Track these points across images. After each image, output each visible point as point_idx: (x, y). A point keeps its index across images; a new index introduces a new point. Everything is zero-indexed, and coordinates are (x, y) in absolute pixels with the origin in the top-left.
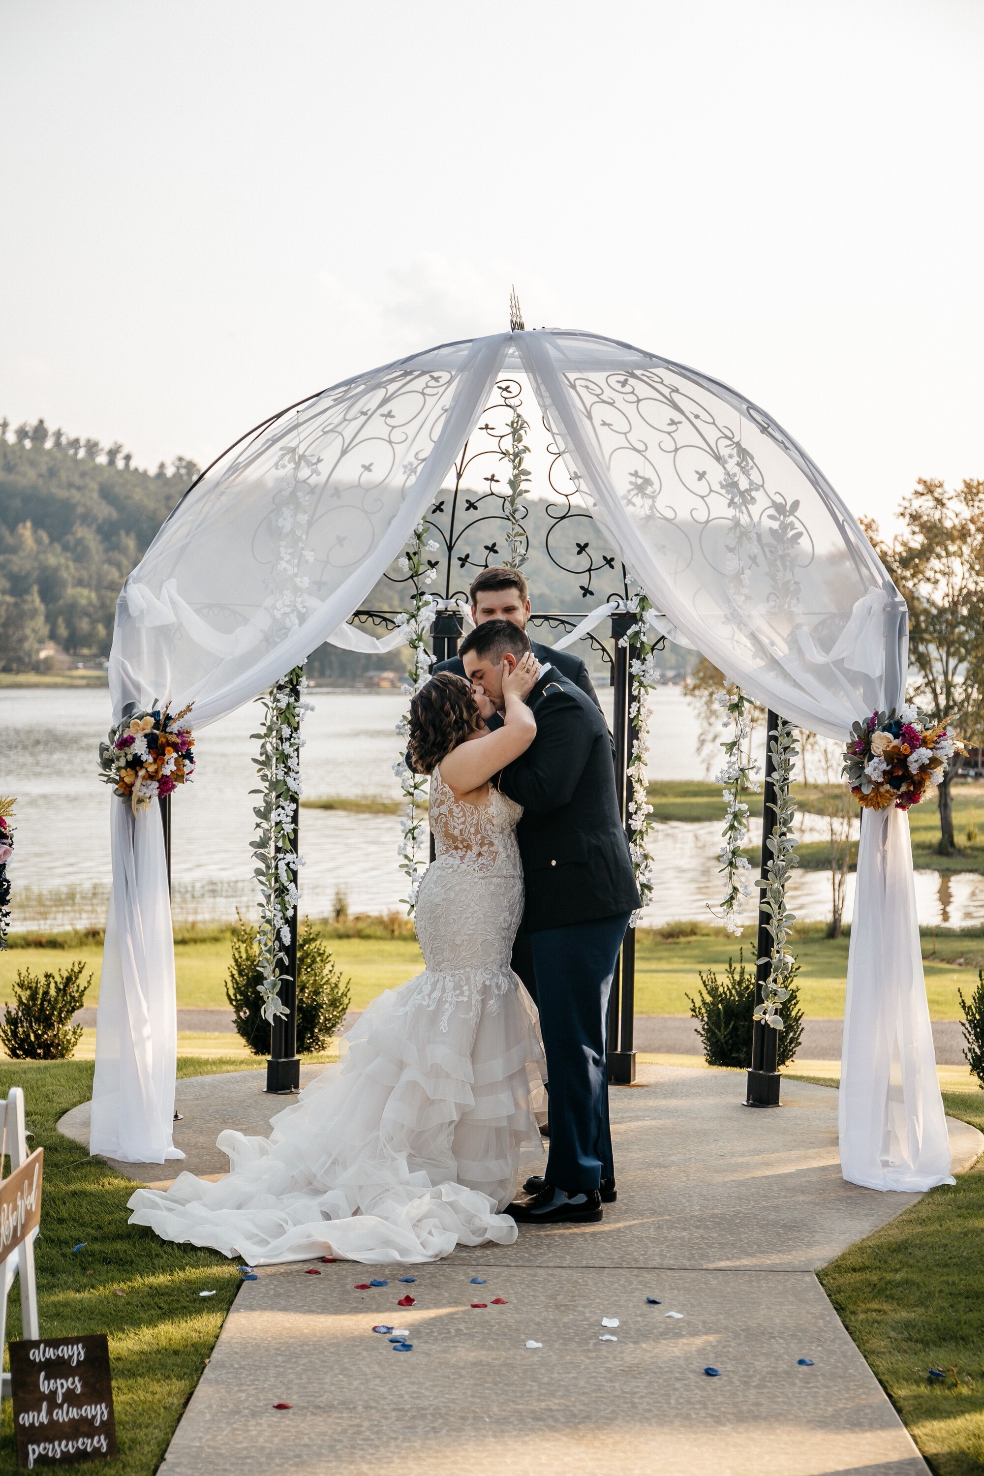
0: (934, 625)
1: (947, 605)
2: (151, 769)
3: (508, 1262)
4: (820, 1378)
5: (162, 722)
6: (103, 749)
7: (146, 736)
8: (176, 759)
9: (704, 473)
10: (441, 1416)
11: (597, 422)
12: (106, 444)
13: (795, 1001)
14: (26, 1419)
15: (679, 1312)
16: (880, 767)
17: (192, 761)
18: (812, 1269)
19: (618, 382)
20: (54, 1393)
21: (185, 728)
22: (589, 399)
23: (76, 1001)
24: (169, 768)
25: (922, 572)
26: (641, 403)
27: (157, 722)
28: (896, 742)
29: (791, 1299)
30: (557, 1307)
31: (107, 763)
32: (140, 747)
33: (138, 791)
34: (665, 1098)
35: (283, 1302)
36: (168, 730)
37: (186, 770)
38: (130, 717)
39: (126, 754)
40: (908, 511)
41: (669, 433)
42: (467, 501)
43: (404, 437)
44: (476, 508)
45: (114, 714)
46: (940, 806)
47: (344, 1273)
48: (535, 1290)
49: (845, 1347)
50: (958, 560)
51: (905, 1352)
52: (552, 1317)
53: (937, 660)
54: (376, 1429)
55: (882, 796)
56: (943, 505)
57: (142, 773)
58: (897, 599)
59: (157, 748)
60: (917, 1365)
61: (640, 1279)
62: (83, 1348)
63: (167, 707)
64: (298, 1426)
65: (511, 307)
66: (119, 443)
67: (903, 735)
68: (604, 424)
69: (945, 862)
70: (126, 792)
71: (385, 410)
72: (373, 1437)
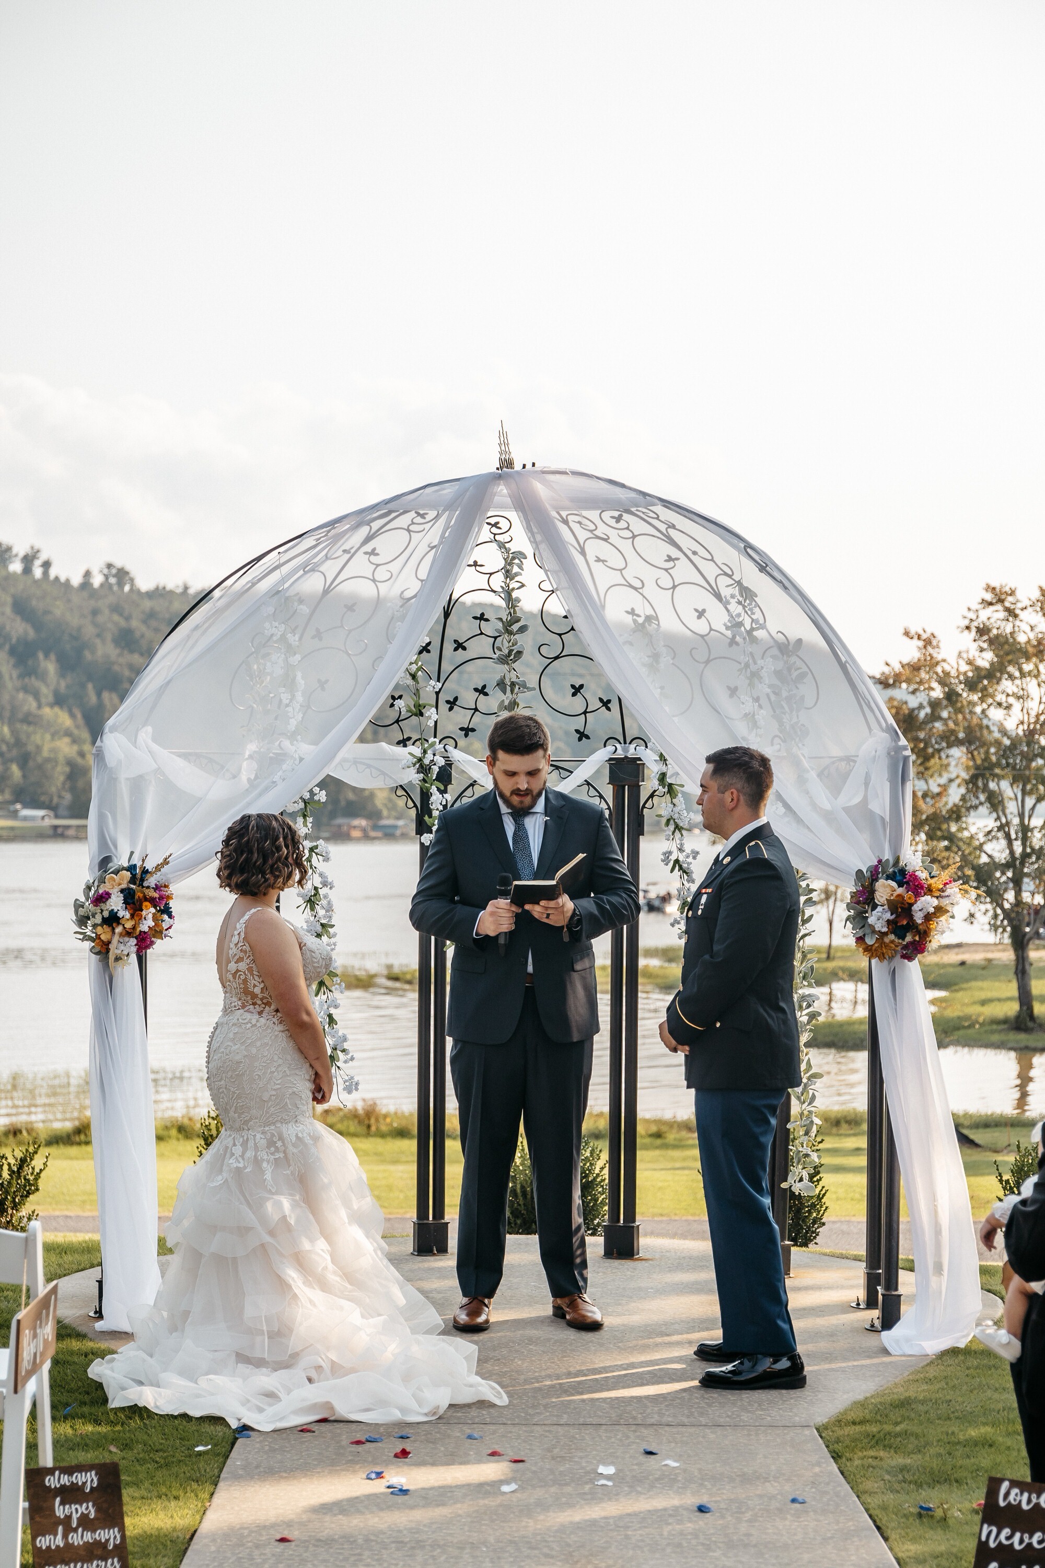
0: (1007, 759)
1: (1021, 733)
2: (129, 925)
3: (505, 1421)
4: (812, 1513)
5: (139, 876)
6: (78, 906)
7: (122, 891)
8: (154, 914)
9: (704, 611)
10: (439, 1546)
11: (591, 558)
12: (21, 549)
13: (818, 1177)
14: (44, 1542)
15: (675, 1461)
16: (884, 916)
17: (170, 916)
18: (812, 1424)
19: (613, 517)
20: (69, 1518)
21: (162, 882)
22: (582, 535)
23: (30, 1185)
24: (147, 924)
25: (992, 696)
26: (637, 539)
27: (134, 877)
28: (900, 891)
29: (789, 1449)
30: (553, 1458)
31: (82, 921)
32: (116, 903)
33: (115, 949)
34: (670, 1271)
35: (279, 1457)
36: (145, 884)
37: (165, 926)
38: (105, 871)
39: (102, 911)
40: (975, 624)
41: (666, 570)
42: (455, 641)
43: (389, 575)
44: (464, 649)
45: (90, 868)
46: (1016, 973)
47: (339, 1431)
48: (531, 1444)
49: (839, 1489)
50: (1034, 682)
51: (898, 1492)
52: (548, 1466)
53: (1011, 799)
54: (376, 1557)
55: (887, 946)
56: (1016, 616)
57: (119, 930)
58: (901, 743)
59: (134, 903)
60: (909, 1502)
61: (638, 1434)
62: (96, 1475)
63: (143, 861)
64: (301, 1555)
65: (500, 445)
66: (36, 548)
67: (907, 883)
68: (598, 560)
69: (1022, 1037)
70: (102, 950)
71: (368, 548)
72: (374, 1563)
